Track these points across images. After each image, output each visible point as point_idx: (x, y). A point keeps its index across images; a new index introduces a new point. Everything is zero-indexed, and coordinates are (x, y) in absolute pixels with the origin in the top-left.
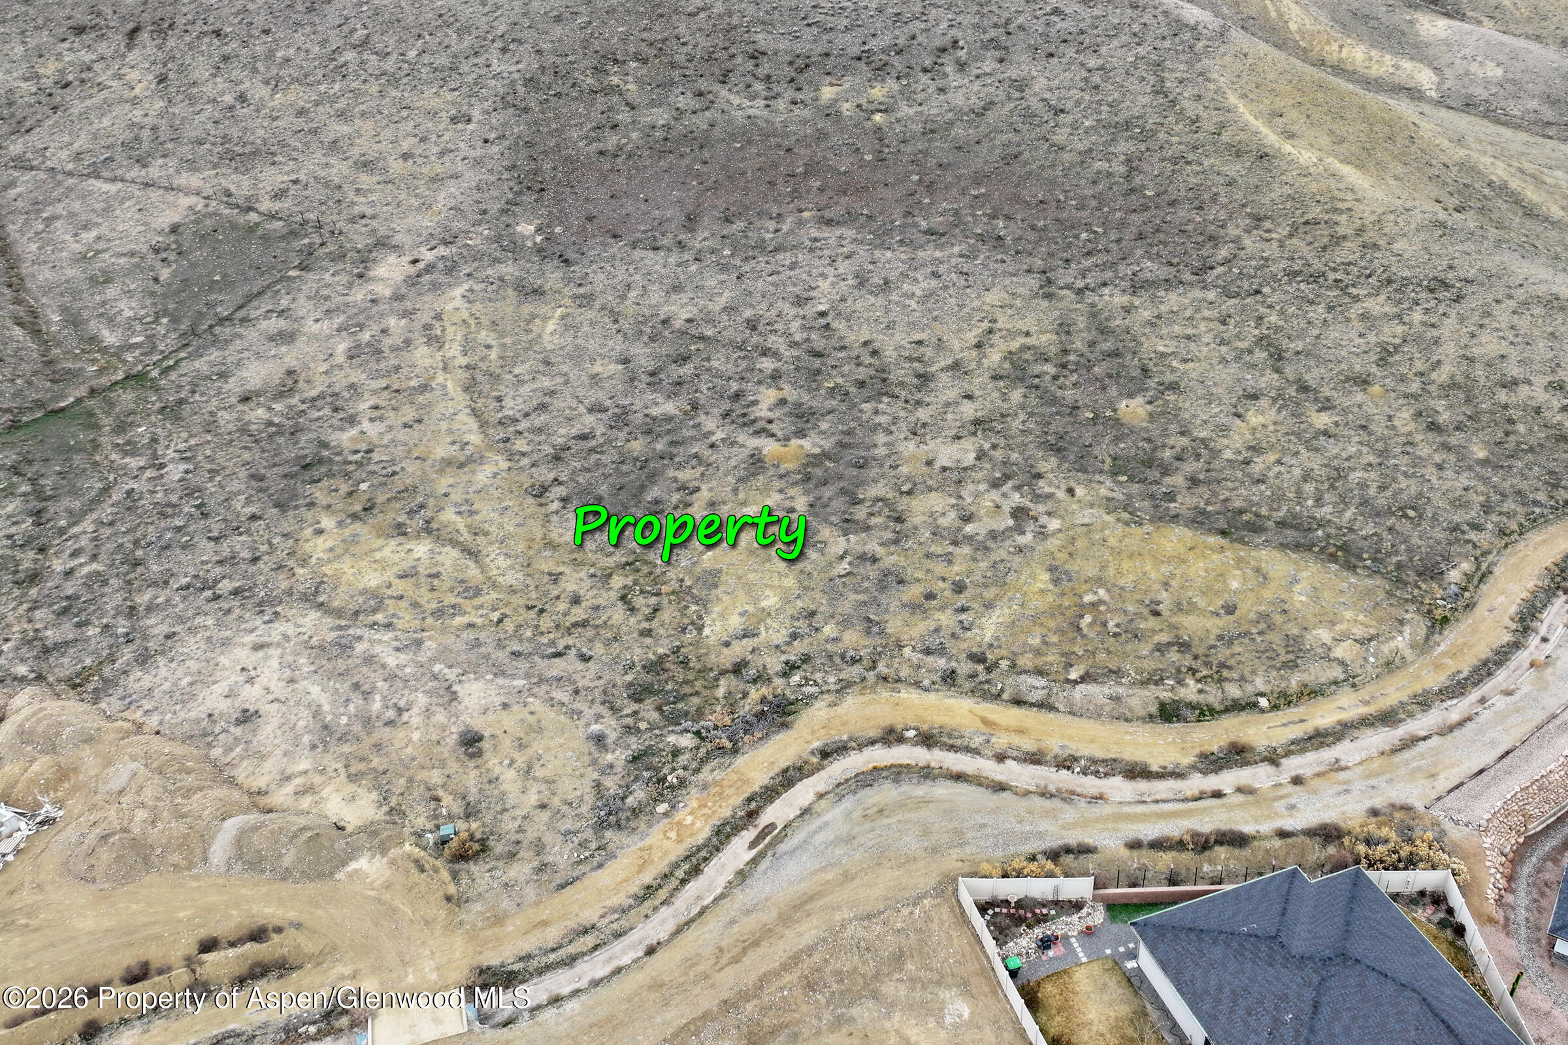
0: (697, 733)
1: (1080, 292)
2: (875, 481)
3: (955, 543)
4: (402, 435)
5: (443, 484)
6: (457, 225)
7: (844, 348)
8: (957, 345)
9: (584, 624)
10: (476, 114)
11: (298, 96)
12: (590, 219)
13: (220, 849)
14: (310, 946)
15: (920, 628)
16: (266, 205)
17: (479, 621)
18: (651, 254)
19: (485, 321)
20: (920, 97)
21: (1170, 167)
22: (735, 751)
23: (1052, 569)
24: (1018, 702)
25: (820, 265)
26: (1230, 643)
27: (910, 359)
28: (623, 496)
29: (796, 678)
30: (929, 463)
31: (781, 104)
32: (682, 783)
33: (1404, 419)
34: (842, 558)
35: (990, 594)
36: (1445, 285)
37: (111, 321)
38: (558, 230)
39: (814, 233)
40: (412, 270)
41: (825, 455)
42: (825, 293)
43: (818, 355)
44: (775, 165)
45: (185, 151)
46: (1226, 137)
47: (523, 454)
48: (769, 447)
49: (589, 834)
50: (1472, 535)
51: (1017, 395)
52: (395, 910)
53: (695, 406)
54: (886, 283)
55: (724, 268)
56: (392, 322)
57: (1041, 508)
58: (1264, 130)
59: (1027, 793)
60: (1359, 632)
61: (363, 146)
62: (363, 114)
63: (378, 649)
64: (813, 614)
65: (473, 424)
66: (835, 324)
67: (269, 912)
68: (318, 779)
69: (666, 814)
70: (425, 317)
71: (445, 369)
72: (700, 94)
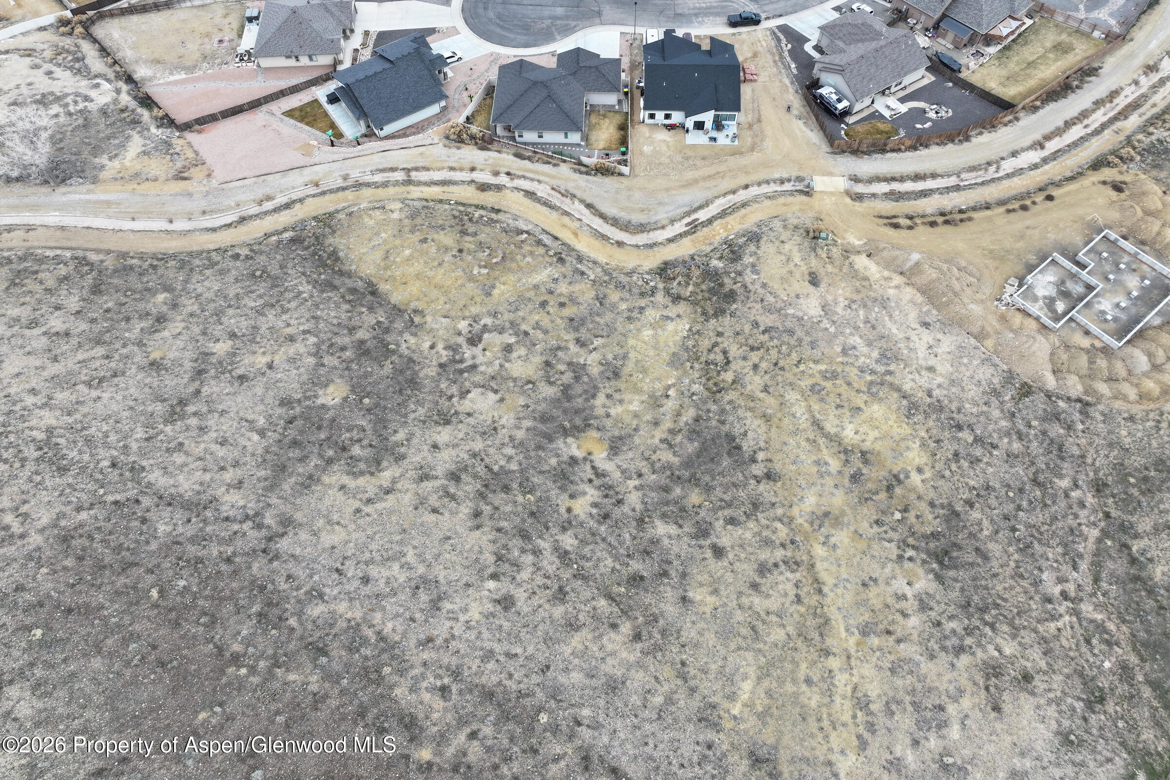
9: (752, 349)
15: (578, 288)
22: (694, 255)
30: (501, 401)
34: (595, 349)
35: (531, 294)
41: (566, 435)
48: (600, 458)
53: (641, 521)
57: (460, 340)
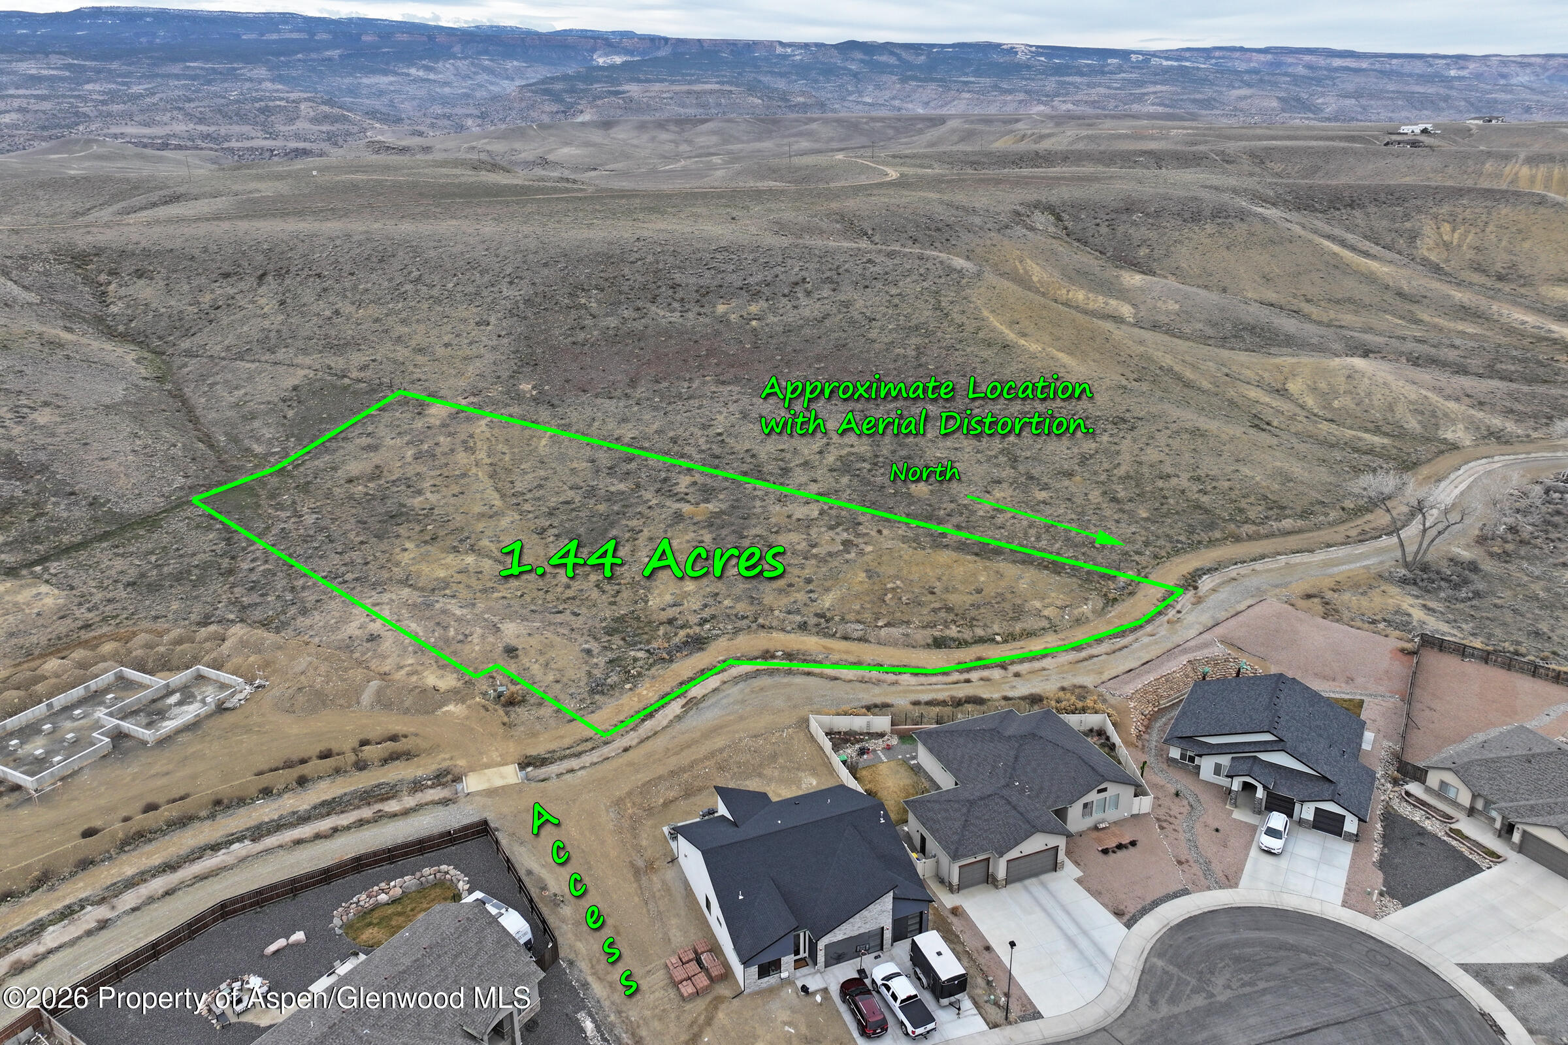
0: (648, 651)
2: (755, 526)
3: (806, 558)
4: (452, 500)
5: (480, 526)
6: (481, 385)
7: (734, 453)
8: (806, 452)
9: (574, 598)
10: (493, 320)
11: (374, 311)
12: (567, 381)
13: (367, 697)
14: (424, 745)
15: (784, 601)
16: (355, 374)
18: (608, 401)
19: (501, 439)
20: (781, 311)
21: (944, 352)
22: (671, 661)
23: (866, 571)
24: (846, 638)
25: (718, 407)
26: (979, 607)
27: (776, 459)
28: (594, 534)
29: (707, 626)
30: (789, 517)
31: (691, 315)
32: (640, 674)
33: (1095, 496)
35: (828, 583)
36: (1124, 421)
37: (258, 440)
38: (547, 387)
39: (713, 389)
40: (453, 410)
42: (721, 422)
43: (717, 457)
44: (687, 351)
45: (300, 344)
46: (981, 335)
47: (529, 512)
48: (686, 508)
49: (586, 695)
50: (1136, 558)
51: (845, 480)
52: (473, 729)
53: (638, 486)
55: (656, 409)
56: (442, 439)
57: (860, 540)
58: (1007, 331)
59: (850, 681)
60: (1059, 603)
61: (418, 339)
62: (418, 321)
63: (449, 607)
64: (717, 594)
65: (497, 495)
66: (727, 440)
67: (398, 728)
68: (419, 668)
69: (631, 689)
70: (463, 436)
71: (476, 465)
72: (638, 309)
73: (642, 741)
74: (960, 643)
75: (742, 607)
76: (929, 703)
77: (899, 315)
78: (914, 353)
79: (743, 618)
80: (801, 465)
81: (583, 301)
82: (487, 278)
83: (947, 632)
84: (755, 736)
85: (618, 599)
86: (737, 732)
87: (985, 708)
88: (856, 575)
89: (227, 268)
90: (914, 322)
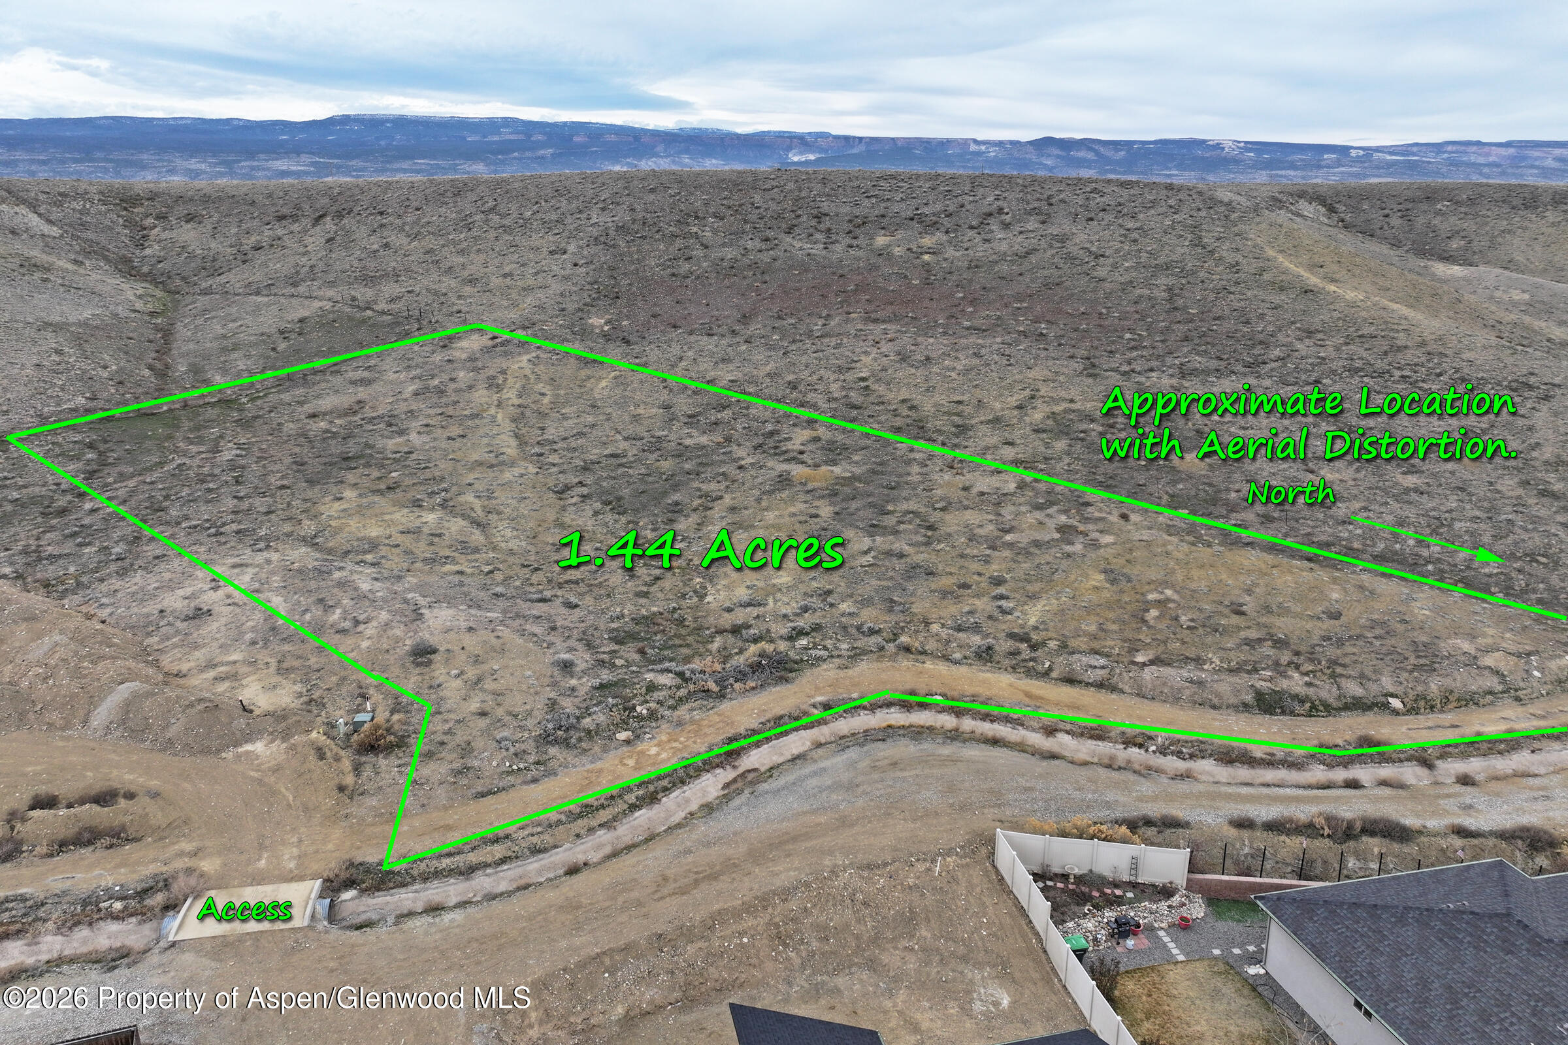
0: (680, 675)
1: (1125, 374)
2: (907, 499)
3: (993, 548)
4: (444, 444)
5: (470, 477)
6: (536, 318)
7: (883, 403)
8: (998, 405)
10: (572, 248)
11: (430, 242)
12: (655, 316)
15: (951, 609)
16: (382, 306)
17: (469, 571)
18: (706, 338)
19: (544, 377)
20: (966, 245)
21: (1212, 297)
22: (721, 696)
23: (1105, 571)
24: (1070, 680)
25: (864, 346)
26: (1340, 643)
27: (948, 413)
28: (644, 498)
29: (804, 642)
30: (965, 489)
31: (838, 248)
32: (653, 715)
35: (1034, 588)
37: (225, 372)
38: (625, 323)
39: (860, 326)
40: (490, 343)
41: (855, 478)
42: (867, 365)
43: (856, 407)
44: (828, 285)
45: (331, 277)
46: (1266, 276)
47: (554, 465)
48: (797, 470)
49: (531, 745)
51: (1061, 445)
52: (277, 791)
54: (928, 359)
55: (772, 348)
56: (461, 374)
57: (1090, 527)
58: (1306, 275)
59: (1085, 764)
60: (1511, 646)
61: (474, 269)
62: (479, 251)
63: (357, 578)
64: (829, 593)
65: (514, 443)
66: (875, 387)
68: (244, 669)
69: (628, 742)
70: (492, 372)
71: (498, 406)
72: (767, 240)
73: (615, 854)
74: (1313, 707)
75: (870, 616)
76: (1274, 827)
77: (1140, 251)
78: (1165, 295)
79: (872, 632)
80: (988, 422)
81: (694, 229)
82: (575, 204)
83: (1284, 684)
84: (870, 867)
85: (653, 589)
86: (831, 852)
87: (1412, 849)
88: (1087, 577)
89: (285, 211)
90: (1162, 260)
